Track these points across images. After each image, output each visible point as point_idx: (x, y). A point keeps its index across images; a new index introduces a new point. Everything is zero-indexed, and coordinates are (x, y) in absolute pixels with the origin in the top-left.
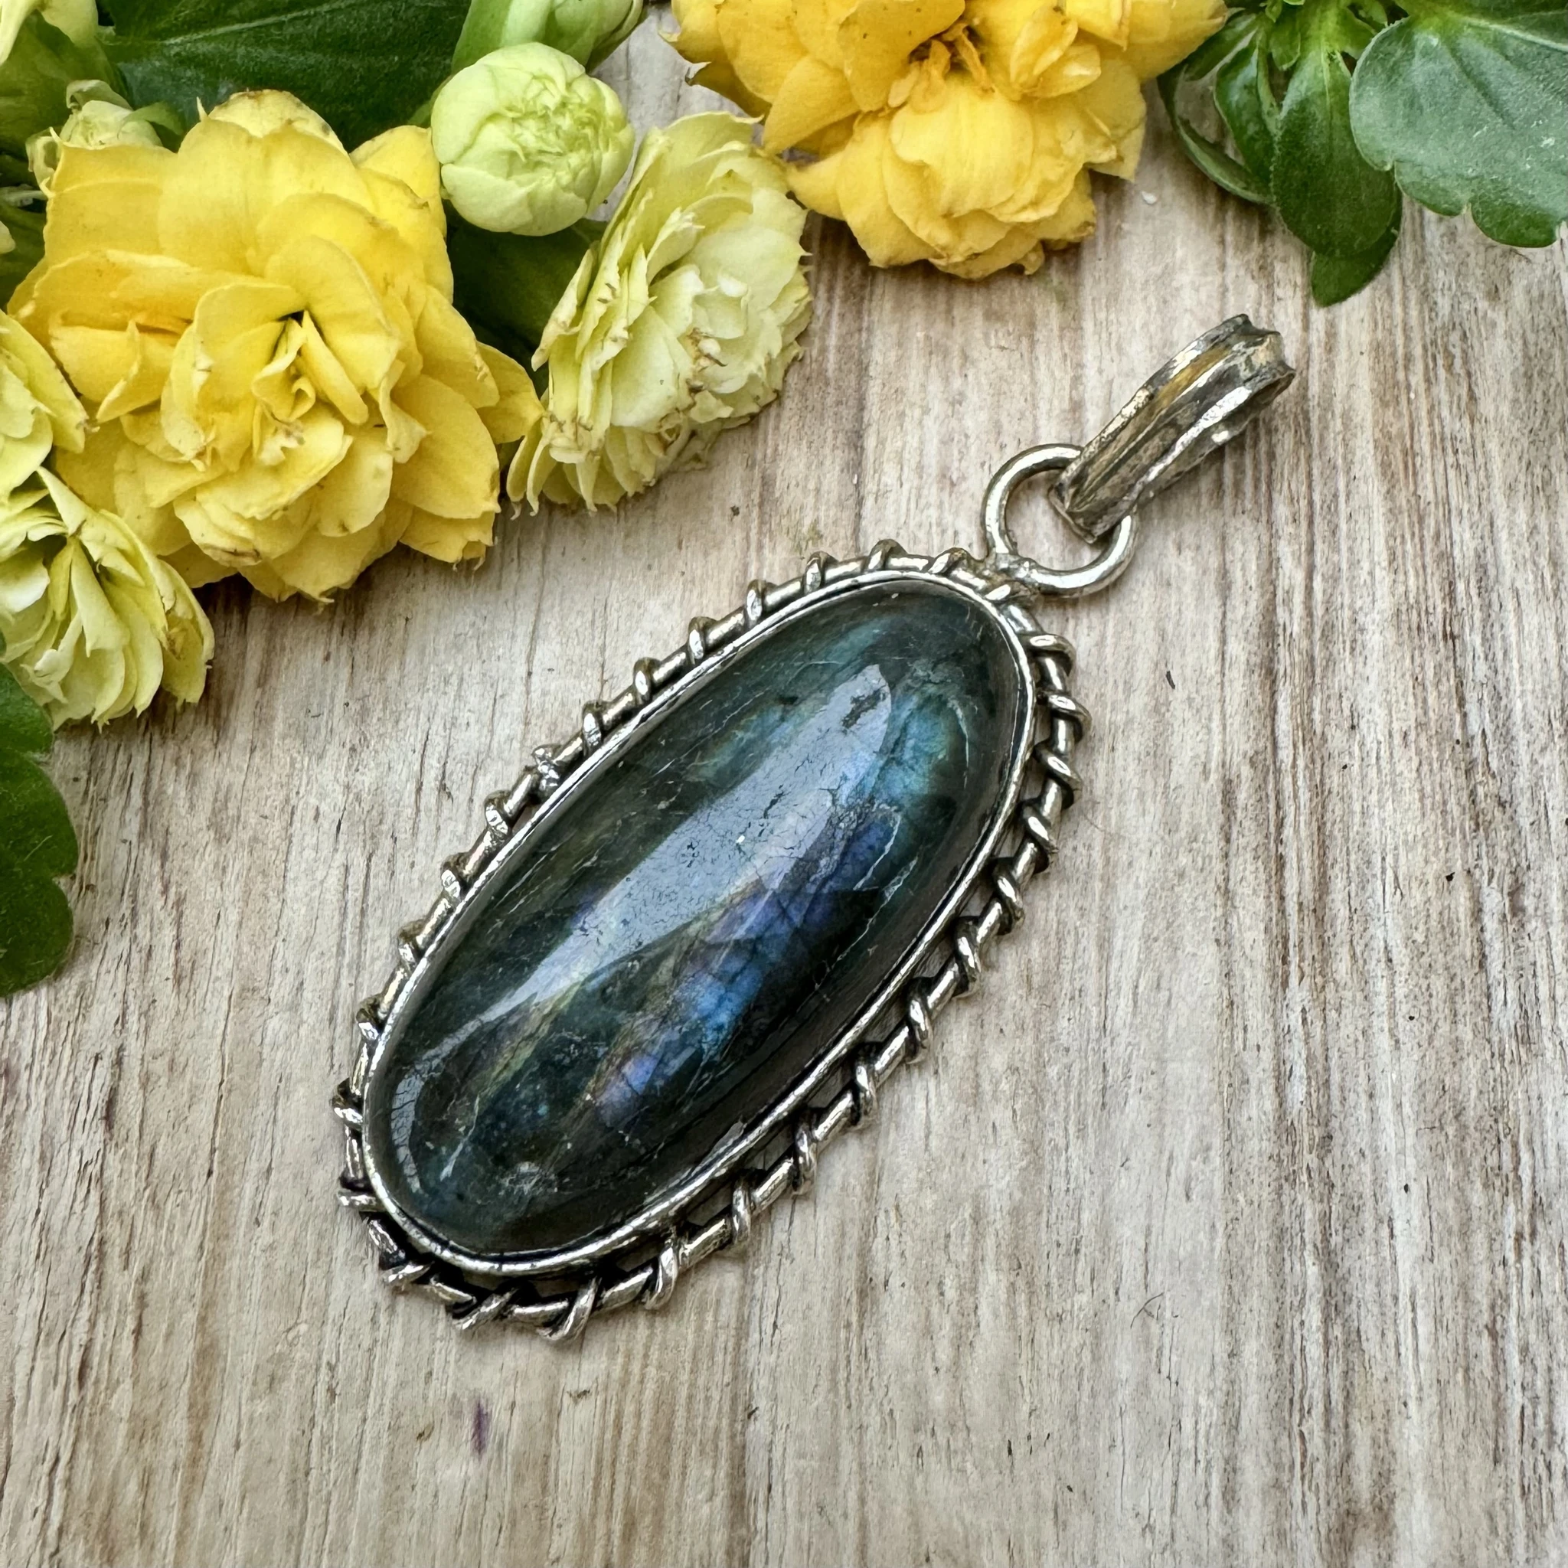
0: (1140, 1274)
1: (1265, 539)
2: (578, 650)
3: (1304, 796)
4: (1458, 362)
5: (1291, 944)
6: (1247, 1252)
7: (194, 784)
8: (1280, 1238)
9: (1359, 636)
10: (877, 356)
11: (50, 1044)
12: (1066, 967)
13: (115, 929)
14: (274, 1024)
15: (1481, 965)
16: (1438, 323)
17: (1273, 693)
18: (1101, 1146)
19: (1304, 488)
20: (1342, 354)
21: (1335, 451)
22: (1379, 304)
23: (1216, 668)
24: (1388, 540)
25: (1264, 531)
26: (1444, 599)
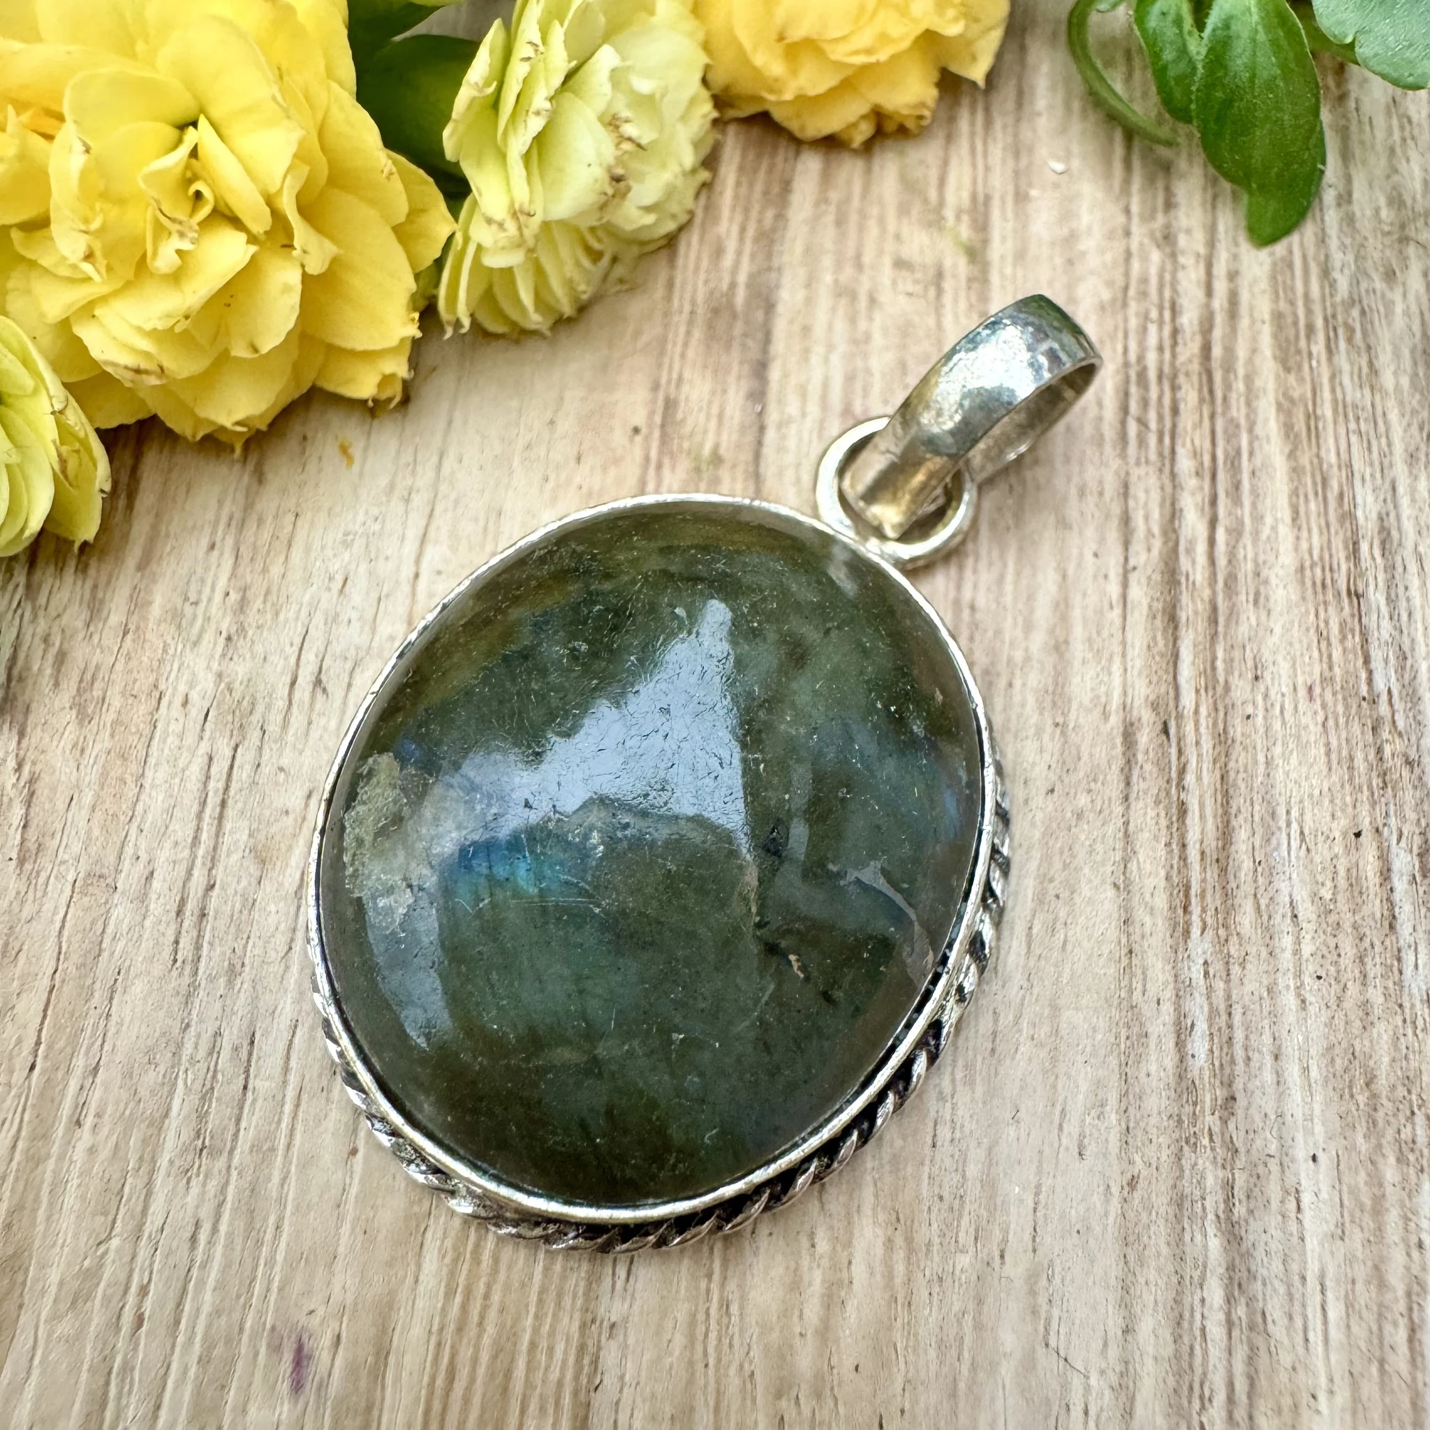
0: (1027, 1237)
1: (1169, 489)
2: (470, 556)
3: (1207, 744)
4: (1358, 335)
5: (1193, 892)
6: (1144, 1219)
8: (1180, 1206)
9: (1262, 589)
10: (784, 294)
14: (118, 913)
15: (1391, 927)
16: (1338, 299)
17: (1175, 640)
18: (989, 1094)
19: (1207, 444)
20: (1244, 323)
21: (1238, 411)
22: (1280, 278)
23: (1117, 611)
24: (1290, 497)
25: (1167, 483)
26: (1348, 558)
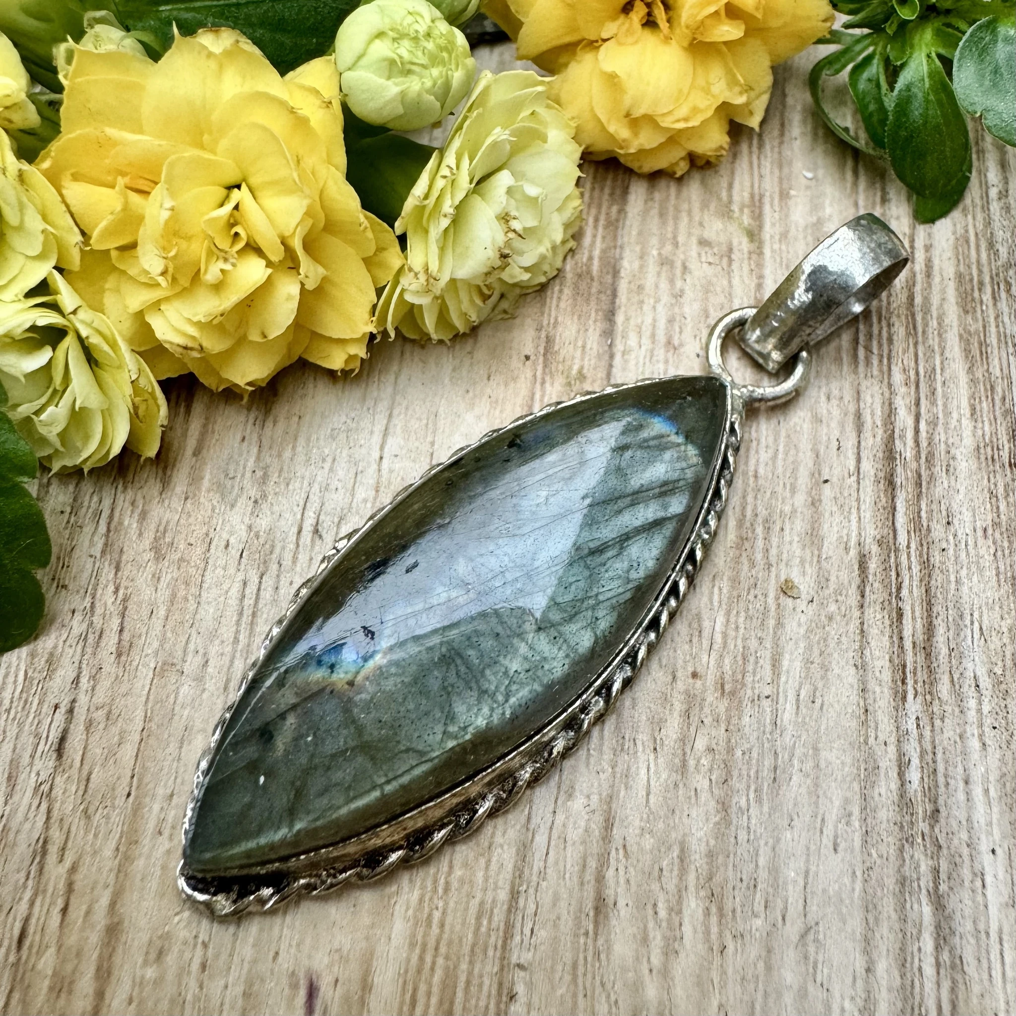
0: (801, 907)
1: (887, 395)
2: (417, 444)
3: (916, 569)
4: (1013, 288)
5: (908, 670)
6: (879, 893)
7: (144, 519)
8: (903, 885)
9: (951, 462)
10: (625, 263)
11: (24, 695)
12: (749, 679)
13: (78, 617)
14: (184, 690)
16: (999, 263)
17: (893, 498)
18: (773, 809)
19: (913, 364)
20: (937, 280)
21: (933, 341)
22: (960, 249)
23: (854, 478)
24: (969, 399)
25: (886, 390)
26: (1009, 441)
